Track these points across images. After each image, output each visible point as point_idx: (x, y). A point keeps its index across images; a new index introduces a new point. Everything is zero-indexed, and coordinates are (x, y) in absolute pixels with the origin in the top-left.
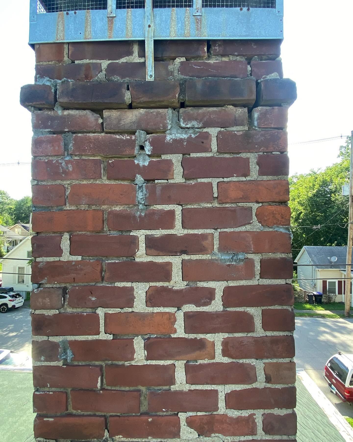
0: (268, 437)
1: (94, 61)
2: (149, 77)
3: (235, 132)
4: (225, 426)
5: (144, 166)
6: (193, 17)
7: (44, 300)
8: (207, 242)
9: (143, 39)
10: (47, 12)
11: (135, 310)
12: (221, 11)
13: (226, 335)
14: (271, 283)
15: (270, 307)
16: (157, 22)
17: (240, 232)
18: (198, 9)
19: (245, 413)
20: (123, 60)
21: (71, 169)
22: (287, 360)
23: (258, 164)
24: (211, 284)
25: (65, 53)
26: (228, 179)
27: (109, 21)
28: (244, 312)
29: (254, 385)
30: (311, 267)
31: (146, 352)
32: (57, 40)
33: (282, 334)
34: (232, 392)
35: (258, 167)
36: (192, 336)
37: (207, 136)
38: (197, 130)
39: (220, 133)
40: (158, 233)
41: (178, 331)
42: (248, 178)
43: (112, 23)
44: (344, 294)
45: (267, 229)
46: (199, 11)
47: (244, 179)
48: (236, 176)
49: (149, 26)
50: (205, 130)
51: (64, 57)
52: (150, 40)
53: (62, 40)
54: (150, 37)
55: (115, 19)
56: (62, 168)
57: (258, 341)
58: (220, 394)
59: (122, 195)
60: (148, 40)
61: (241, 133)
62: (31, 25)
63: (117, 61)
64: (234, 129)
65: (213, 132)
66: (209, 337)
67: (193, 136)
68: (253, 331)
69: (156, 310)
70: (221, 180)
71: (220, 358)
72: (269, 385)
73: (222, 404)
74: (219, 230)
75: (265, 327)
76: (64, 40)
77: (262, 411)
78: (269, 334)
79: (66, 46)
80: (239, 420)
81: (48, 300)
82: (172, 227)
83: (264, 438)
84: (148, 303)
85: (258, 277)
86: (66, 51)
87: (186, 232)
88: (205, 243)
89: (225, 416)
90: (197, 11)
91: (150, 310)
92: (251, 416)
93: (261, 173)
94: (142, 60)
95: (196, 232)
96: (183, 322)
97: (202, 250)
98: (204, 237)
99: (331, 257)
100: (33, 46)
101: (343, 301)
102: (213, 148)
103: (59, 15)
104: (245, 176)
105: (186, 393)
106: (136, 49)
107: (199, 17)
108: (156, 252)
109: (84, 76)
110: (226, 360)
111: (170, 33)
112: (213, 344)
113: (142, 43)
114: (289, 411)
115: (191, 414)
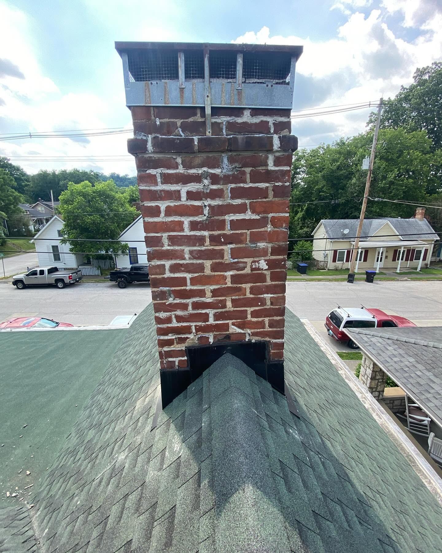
0: (270, 329)
1: (172, 120)
2: (208, 133)
3: (261, 171)
4: (250, 325)
5: (207, 192)
6: (236, 90)
7: (156, 271)
8: (244, 237)
9: (203, 106)
10: (136, 81)
11: (205, 274)
12: (254, 86)
13: (252, 284)
14: (276, 258)
15: (275, 270)
16: (213, 93)
17: (261, 231)
18: (239, 84)
19: (260, 319)
20: (191, 120)
21: (163, 195)
22: (281, 295)
23: (273, 190)
24: (245, 260)
25: (152, 114)
26: (256, 200)
27: (180, 91)
28: (261, 273)
29: (265, 307)
30: (325, 240)
31: (212, 294)
32: (146, 104)
33: (280, 283)
34: (254, 310)
35: (273, 192)
36: (235, 285)
37: (244, 173)
38: (238, 169)
39: (252, 170)
40: (216, 233)
41: (228, 283)
42: (267, 200)
43: (183, 93)
44: (351, 261)
45: (276, 229)
46: (240, 86)
47: (265, 200)
48: (261, 199)
49: (208, 96)
50: (243, 169)
51: (151, 116)
52: (209, 106)
53: (149, 104)
54: (208, 104)
55: (184, 89)
56: (158, 194)
57: (267, 287)
58: (248, 311)
59: (195, 211)
60: (207, 107)
61: (264, 171)
62: (126, 91)
63: (187, 120)
64: (260, 168)
65: (248, 170)
66: (243, 286)
67: (236, 173)
68: (266, 282)
69: (216, 273)
70: (252, 200)
71: (248, 295)
72: (272, 307)
73: (249, 316)
74: (250, 230)
75: (272, 280)
76: (151, 104)
77: (268, 318)
78: (273, 283)
79: (152, 109)
80: (257, 322)
81: (158, 270)
82: (224, 229)
83: (269, 330)
84: (212, 270)
85: (269, 255)
86: (152, 112)
87: (232, 232)
88: (242, 238)
89: (250, 321)
90: (239, 86)
91: (213, 273)
92: (263, 320)
93: (275, 196)
94: (203, 120)
95: (237, 232)
96: (230, 279)
97: (240, 242)
98: (242, 234)
99: (344, 230)
100: (129, 107)
101: (349, 268)
102: (247, 181)
103: (146, 84)
104: (266, 198)
105: (232, 312)
106: (199, 112)
107: (240, 91)
108: (215, 244)
109: (166, 132)
110: (252, 296)
111: (221, 101)
112: (245, 289)
113: (203, 109)
114: (281, 318)
115: (234, 321)
